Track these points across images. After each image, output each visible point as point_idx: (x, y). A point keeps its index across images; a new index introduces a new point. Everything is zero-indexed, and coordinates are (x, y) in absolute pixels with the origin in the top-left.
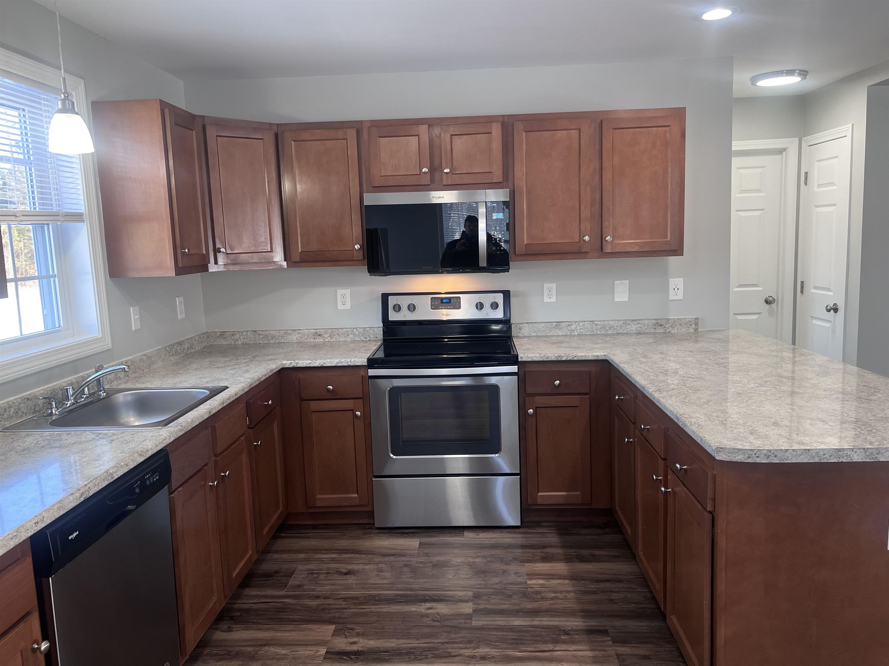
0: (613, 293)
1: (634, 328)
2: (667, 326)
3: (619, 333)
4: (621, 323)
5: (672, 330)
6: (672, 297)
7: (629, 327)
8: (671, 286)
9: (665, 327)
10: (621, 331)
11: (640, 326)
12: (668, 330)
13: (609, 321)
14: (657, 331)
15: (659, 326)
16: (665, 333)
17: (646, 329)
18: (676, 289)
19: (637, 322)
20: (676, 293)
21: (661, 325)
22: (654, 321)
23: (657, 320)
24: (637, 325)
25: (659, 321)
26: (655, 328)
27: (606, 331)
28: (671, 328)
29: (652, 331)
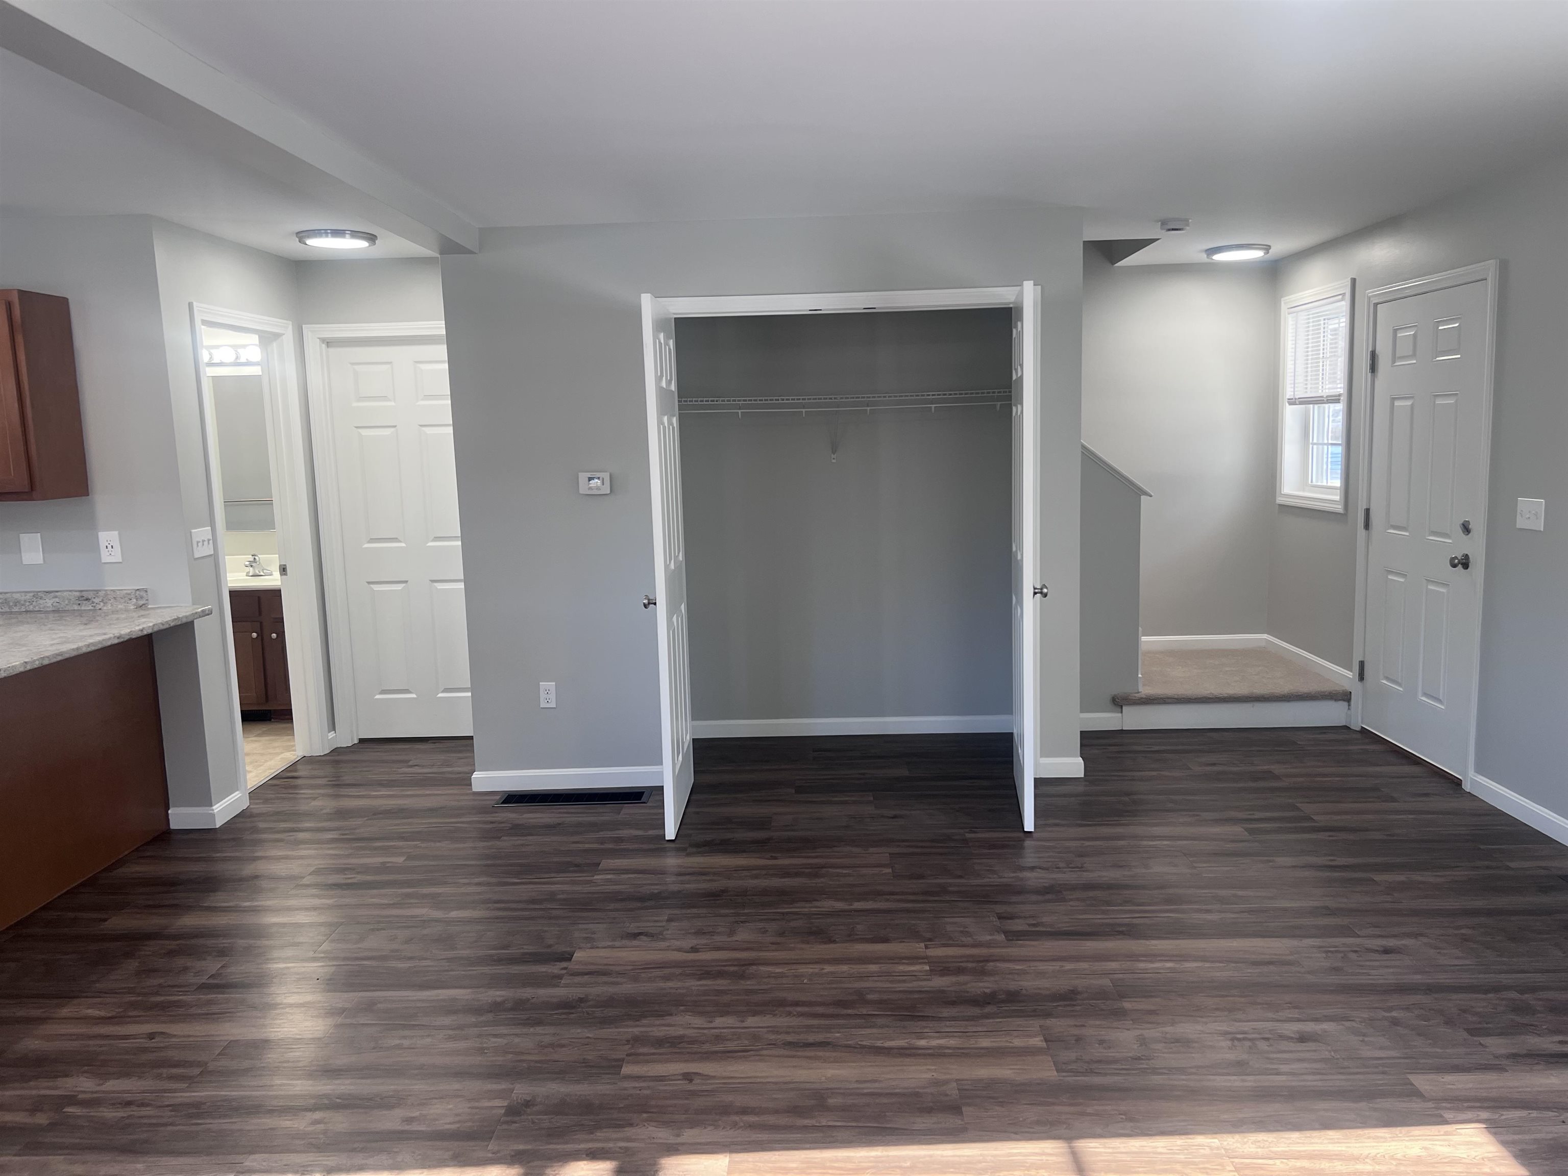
0: (20, 552)
1: (49, 603)
2: (96, 600)
3: (28, 611)
4: (29, 596)
5: (104, 606)
6: (106, 557)
7: (41, 602)
8: (103, 543)
9: (93, 602)
10: (31, 607)
11: (57, 600)
12: (98, 607)
13: (13, 593)
14: (83, 608)
15: (84, 600)
16: (95, 610)
17: (67, 605)
18: (109, 547)
19: (53, 594)
20: (110, 552)
21: (87, 599)
22: (78, 594)
23: (81, 591)
24: (54, 600)
25: (84, 594)
26: (79, 604)
27: (10, 607)
28: (102, 604)
29: (76, 607)
